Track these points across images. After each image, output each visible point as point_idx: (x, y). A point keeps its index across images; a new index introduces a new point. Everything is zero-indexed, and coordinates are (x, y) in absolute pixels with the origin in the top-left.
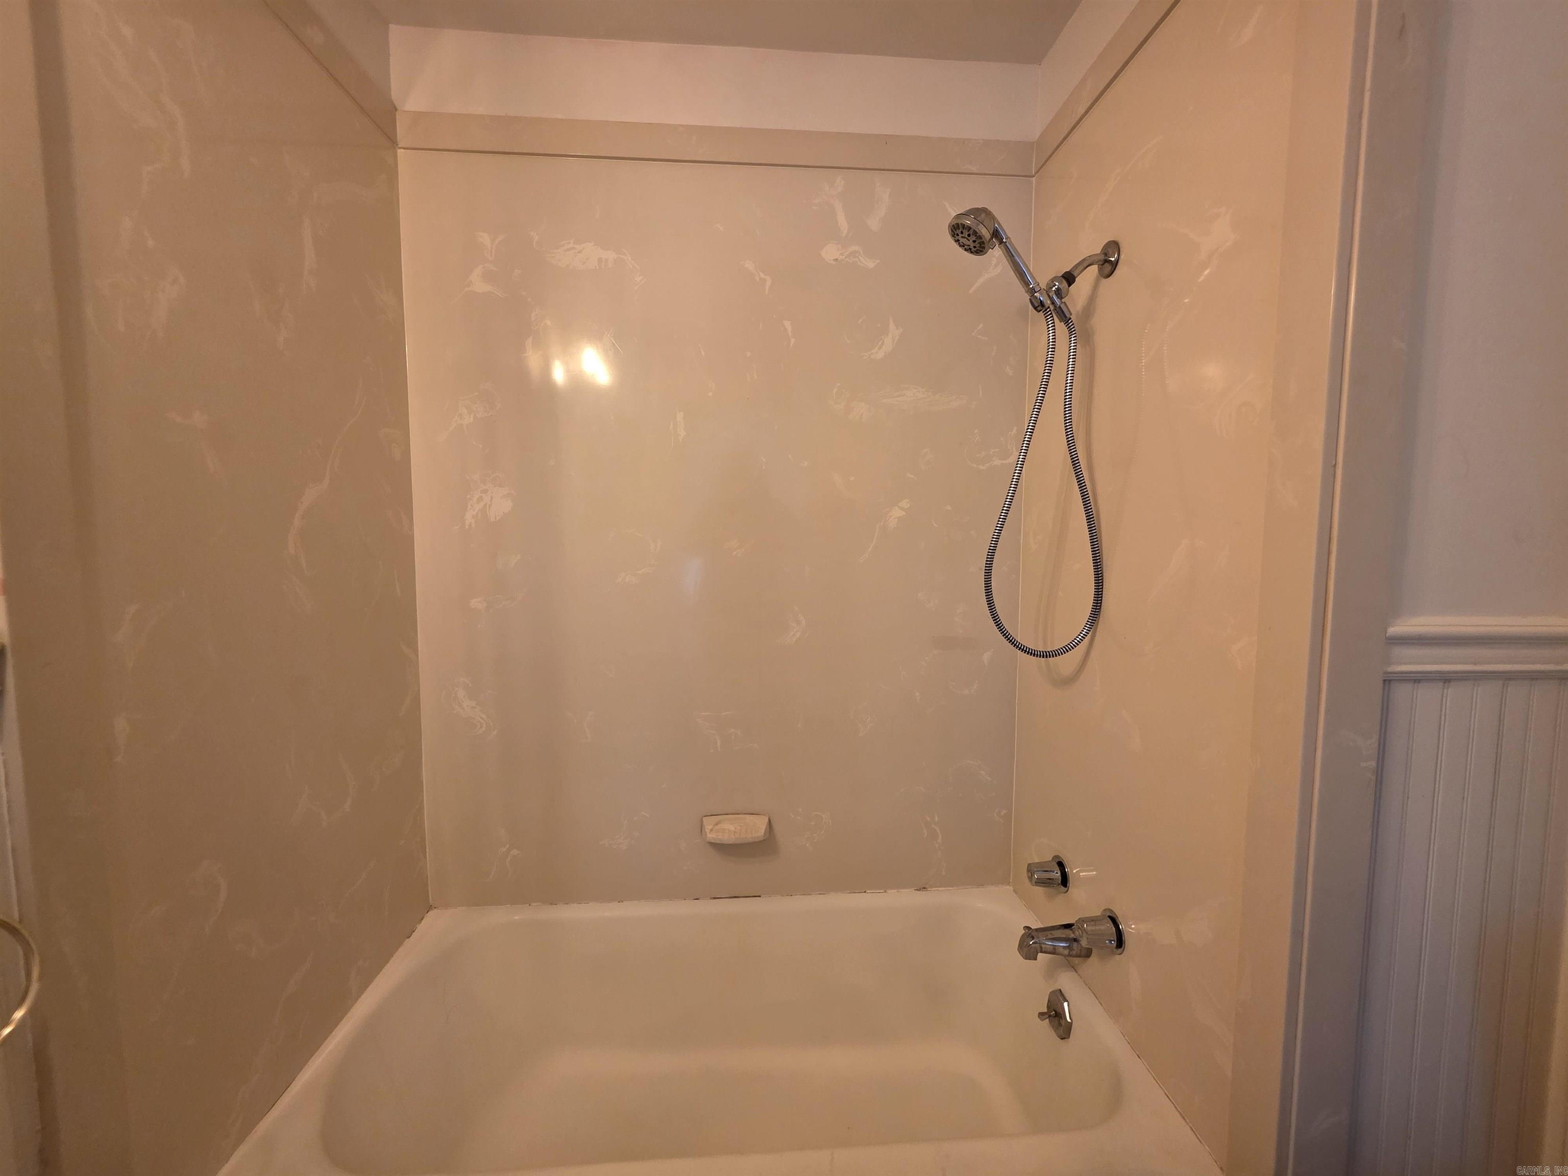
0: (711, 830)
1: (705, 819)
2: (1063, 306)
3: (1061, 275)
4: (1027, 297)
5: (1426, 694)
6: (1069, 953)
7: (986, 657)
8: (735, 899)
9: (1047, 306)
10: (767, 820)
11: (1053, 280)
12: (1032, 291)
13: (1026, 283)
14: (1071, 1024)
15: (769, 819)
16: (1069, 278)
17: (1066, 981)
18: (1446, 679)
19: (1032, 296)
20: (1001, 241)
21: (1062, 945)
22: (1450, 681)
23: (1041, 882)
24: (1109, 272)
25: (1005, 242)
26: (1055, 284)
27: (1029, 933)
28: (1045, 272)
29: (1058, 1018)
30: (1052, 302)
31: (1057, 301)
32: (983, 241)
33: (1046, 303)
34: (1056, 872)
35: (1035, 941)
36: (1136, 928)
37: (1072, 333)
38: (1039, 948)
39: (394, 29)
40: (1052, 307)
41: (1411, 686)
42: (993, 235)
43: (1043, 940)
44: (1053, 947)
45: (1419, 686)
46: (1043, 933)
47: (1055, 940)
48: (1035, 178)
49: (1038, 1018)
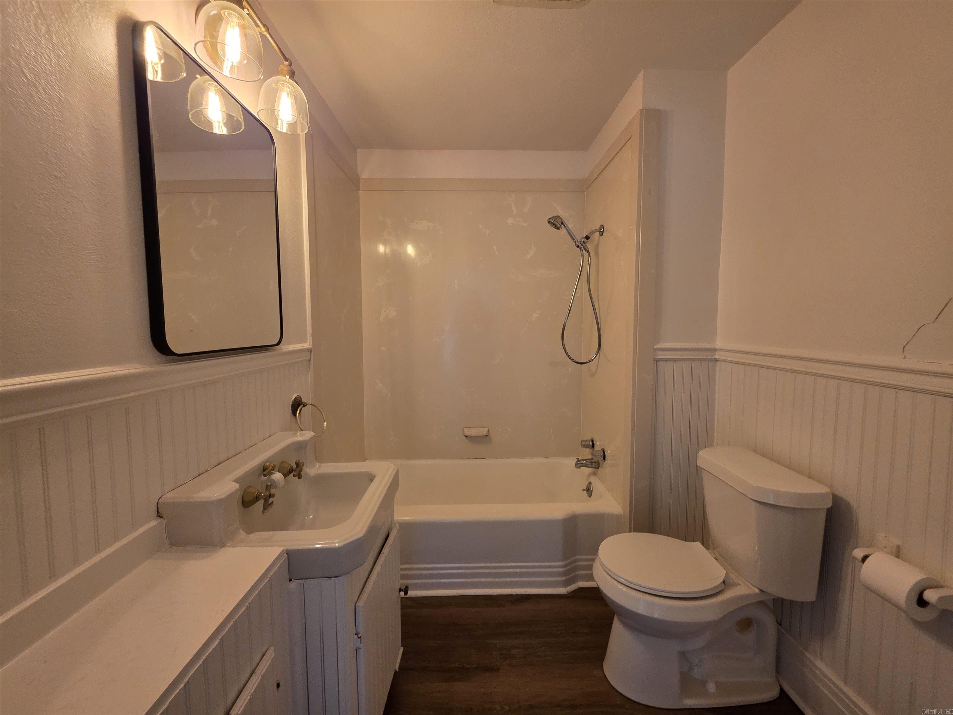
0: (467, 432)
1: (464, 429)
2: (586, 247)
3: (584, 236)
5: (670, 365)
6: (592, 466)
7: (570, 369)
8: (476, 460)
9: (580, 247)
10: (487, 429)
11: (583, 238)
12: (575, 242)
13: (573, 239)
14: (592, 491)
15: (488, 430)
16: (587, 238)
17: (593, 479)
18: (674, 360)
19: (575, 243)
20: (564, 225)
21: (589, 463)
22: (676, 361)
23: (585, 446)
24: (601, 234)
25: (565, 226)
26: (583, 239)
27: (578, 460)
28: (579, 236)
29: (589, 490)
30: (582, 245)
31: (584, 245)
32: (559, 225)
33: (580, 245)
34: (591, 443)
35: (580, 462)
36: (609, 452)
37: (589, 255)
38: (581, 465)
39: (359, 151)
40: (582, 247)
41: (664, 362)
42: (562, 224)
43: (582, 462)
44: (586, 464)
45: (666, 362)
46: (583, 460)
47: (586, 462)
48: (585, 192)
49: (582, 491)
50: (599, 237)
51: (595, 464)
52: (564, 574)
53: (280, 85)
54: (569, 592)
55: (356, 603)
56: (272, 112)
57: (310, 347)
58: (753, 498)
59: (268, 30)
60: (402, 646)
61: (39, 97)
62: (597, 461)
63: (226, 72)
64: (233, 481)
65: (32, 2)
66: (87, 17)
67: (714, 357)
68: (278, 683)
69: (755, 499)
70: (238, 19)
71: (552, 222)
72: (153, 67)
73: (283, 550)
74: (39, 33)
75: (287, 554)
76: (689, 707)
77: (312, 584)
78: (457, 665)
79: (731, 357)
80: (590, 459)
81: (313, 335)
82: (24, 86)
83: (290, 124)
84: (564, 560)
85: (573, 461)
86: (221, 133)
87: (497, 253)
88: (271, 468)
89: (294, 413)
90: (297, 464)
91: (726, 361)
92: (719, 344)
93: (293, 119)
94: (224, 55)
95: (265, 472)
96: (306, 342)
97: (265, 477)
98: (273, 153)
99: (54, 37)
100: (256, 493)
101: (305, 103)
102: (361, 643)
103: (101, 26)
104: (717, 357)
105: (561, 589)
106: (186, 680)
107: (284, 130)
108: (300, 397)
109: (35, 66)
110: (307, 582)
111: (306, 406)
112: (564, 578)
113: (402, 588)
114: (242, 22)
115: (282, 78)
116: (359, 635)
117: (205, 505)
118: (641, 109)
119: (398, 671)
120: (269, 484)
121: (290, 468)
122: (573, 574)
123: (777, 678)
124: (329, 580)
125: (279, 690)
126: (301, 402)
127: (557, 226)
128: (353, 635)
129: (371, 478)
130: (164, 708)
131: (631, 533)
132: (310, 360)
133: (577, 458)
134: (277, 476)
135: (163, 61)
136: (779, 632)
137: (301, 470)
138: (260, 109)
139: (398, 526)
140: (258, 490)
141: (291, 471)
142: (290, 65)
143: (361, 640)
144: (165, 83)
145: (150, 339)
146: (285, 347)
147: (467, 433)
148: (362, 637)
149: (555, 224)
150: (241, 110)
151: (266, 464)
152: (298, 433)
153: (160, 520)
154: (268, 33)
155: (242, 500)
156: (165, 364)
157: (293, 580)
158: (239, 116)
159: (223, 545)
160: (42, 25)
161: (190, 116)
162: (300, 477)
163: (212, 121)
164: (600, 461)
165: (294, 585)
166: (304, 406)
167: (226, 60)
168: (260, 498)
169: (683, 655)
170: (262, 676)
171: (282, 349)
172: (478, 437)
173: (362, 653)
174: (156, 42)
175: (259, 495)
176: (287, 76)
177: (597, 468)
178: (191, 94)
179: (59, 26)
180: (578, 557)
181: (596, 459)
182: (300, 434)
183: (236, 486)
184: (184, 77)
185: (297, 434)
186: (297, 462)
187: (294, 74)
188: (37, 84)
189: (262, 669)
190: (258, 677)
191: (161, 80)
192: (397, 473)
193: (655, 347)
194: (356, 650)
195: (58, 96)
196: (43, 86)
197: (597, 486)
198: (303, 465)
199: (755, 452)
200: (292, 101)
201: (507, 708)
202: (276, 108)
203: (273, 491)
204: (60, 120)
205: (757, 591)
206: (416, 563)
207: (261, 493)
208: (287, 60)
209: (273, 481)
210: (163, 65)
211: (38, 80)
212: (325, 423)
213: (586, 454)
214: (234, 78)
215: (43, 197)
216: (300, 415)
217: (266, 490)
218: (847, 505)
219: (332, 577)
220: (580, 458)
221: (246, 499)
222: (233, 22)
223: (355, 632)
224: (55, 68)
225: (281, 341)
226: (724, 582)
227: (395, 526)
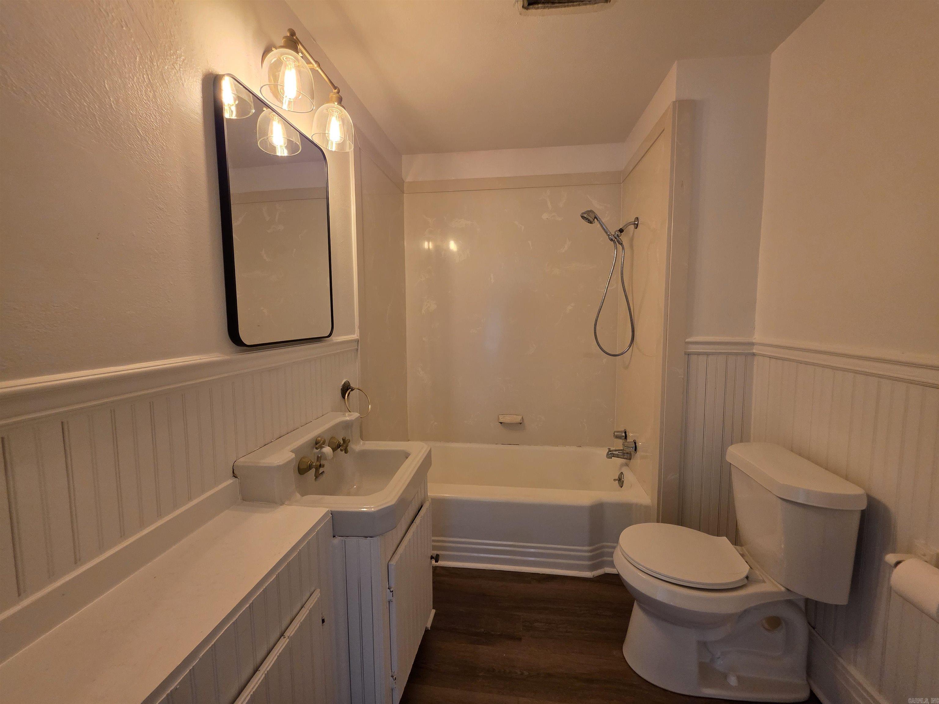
0: (502, 418)
1: (499, 416)
2: (619, 240)
3: (618, 230)
4: (608, 237)
5: (702, 358)
6: (623, 457)
7: (603, 361)
8: (510, 445)
10: (522, 417)
11: (616, 231)
12: (609, 235)
13: (606, 233)
14: (624, 481)
16: (621, 231)
18: (707, 354)
19: (609, 237)
20: (597, 220)
21: (621, 454)
22: (709, 355)
23: (617, 437)
24: (636, 227)
25: (599, 220)
26: (617, 233)
27: (610, 450)
28: (613, 230)
29: (620, 480)
30: (616, 238)
31: (618, 238)
32: (592, 220)
33: (614, 239)
34: (623, 434)
35: (612, 452)
36: (640, 444)
37: (623, 248)
38: (612, 455)
39: (404, 157)
40: (616, 240)
41: (696, 356)
42: (595, 218)
43: (614, 452)
44: (618, 455)
45: (698, 356)
46: (616, 450)
47: (618, 452)
48: (622, 184)
49: (613, 481)
50: (634, 231)
51: (627, 454)
52: (591, 558)
53: (330, 110)
54: (595, 576)
55: (389, 562)
56: (324, 135)
57: (358, 337)
58: (780, 496)
59: (319, 65)
60: (433, 609)
61: (148, 148)
62: (629, 452)
63: (285, 106)
64: (290, 452)
65: (144, 76)
66: (181, 79)
67: (751, 351)
68: (323, 618)
69: (782, 497)
70: (294, 62)
71: (585, 216)
72: (230, 108)
73: (328, 510)
74: (148, 99)
75: (331, 514)
76: (707, 696)
77: (352, 541)
78: (483, 630)
79: (768, 351)
80: (621, 450)
81: (360, 328)
82: (138, 141)
83: (339, 144)
84: (590, 545)
85: (605, 451)
86: (283, 155)
87: (531, 248)
88: (322, 442)
89: (344, 397)
90: (344, 440)
91: (764, 356)
92: (757, 337)
93: (341, 140)
94: (283, 94)
95: (317, 446)
96: (353, 333)
97: (317, 450)
98: (326, 170)
99: (158, 100)
100: (309, 462)
101: (350, 125)
102: (393, 596)
103: (191, 84)
104: (754, 351)
105: (587, 573)
106: (251, 602)
107: (334, 149)
108: (349, 382)
109: (146, 125)
110: (348, 540)
111: (354, 390)
112: (590, 563)
113: (433, 556)
114: (297, 63)
115: (332, 104)
116: (392, 590)
117: (269, 469)
118: (674, 101)
119: (429, 629)
120: (320, 455)
121: (338, 444)
122: (600, 560)
123: (807, 680)
124: (365, 539)
125: (324, 625)
126: (349, 387)
127: (590, 220)
128: (386, 589)
129: (407, 455)
130: (234, 619)
131: (659, 523)
132: (357, 350)
133: (608, 449)
134: (327, 450)
135: (237, 102)
136: (810, 634)
137: (347, 446)
138: (314, 134)
139: (430, 500)
140: (311, 460)
141: (339, 446)
142: (338, 92)
143: (393, 594)
144: (238, 119)
145: (227, 332)
146: (337, 338)
147: (501, 420)
148: (393, 591)
149: (588, 219)
150: (299, 135)
151: (318, 438)
152: (347, 414)
153: (235, 479)
154: (319, 68)
155: (298, 467)
156: (239, 353)
157: (336, 536)
158: (297, 140)
159: (282, 504)
160: (150, 92)
161: (259, 143)
162: (346, 452)
163: (276, 146)
164: (632, 453)
165: (337, 541)
166: (352, 390)
167: (284, 97)
168: (312, 467)
169: (703, 645)
170: (309, 610)
171: (333, 340)
172: (512, 424)
173: (393, 605)
174: (233, 90)
175: (312, 464)
176: (335, 103)
177: (629, 460)
178: (259, 125)
179: (162, 91)
180: (604, 544)
181: (628, 450)
182: (348, 414)
183: (293, 455)
184: (253, 112)
185: (345, 414)
186: (344, 438)
187: (342, 100)
188: (147, 139)
189: (310, 605)
190: (307, 611)
191: (236, 118)
192: (430, 451)
193: (687, 340)
194: (389, 602)
195: (161, 146)
196: (151, 139)
197: (629, 477)
198: (349, 441)
199: (792, 451)
200: (340, 124)
201: (526, 673)
202: (327, 132)
203: (323, 462)
204: (163, 164)
205: (783, 589)
206: (450, 537)
207: (313, 463)
208: (335, 88)
209: (323, 453)
210: (237, 106)
211: (148, 135)
212: (370, 406)
213: (619, 444)
214: (292, 110)
215: (151, 225)
216: (349, 398)
217: (317, 461)
218: (886, 509)
219: (368, 537)
220: (612, 449)
221: (301, 467)
222: (290, 64)
223: (388, 587)
224: (160, 124)
225: (332, 333)
226: (747, 577)
227: (428, 500)
